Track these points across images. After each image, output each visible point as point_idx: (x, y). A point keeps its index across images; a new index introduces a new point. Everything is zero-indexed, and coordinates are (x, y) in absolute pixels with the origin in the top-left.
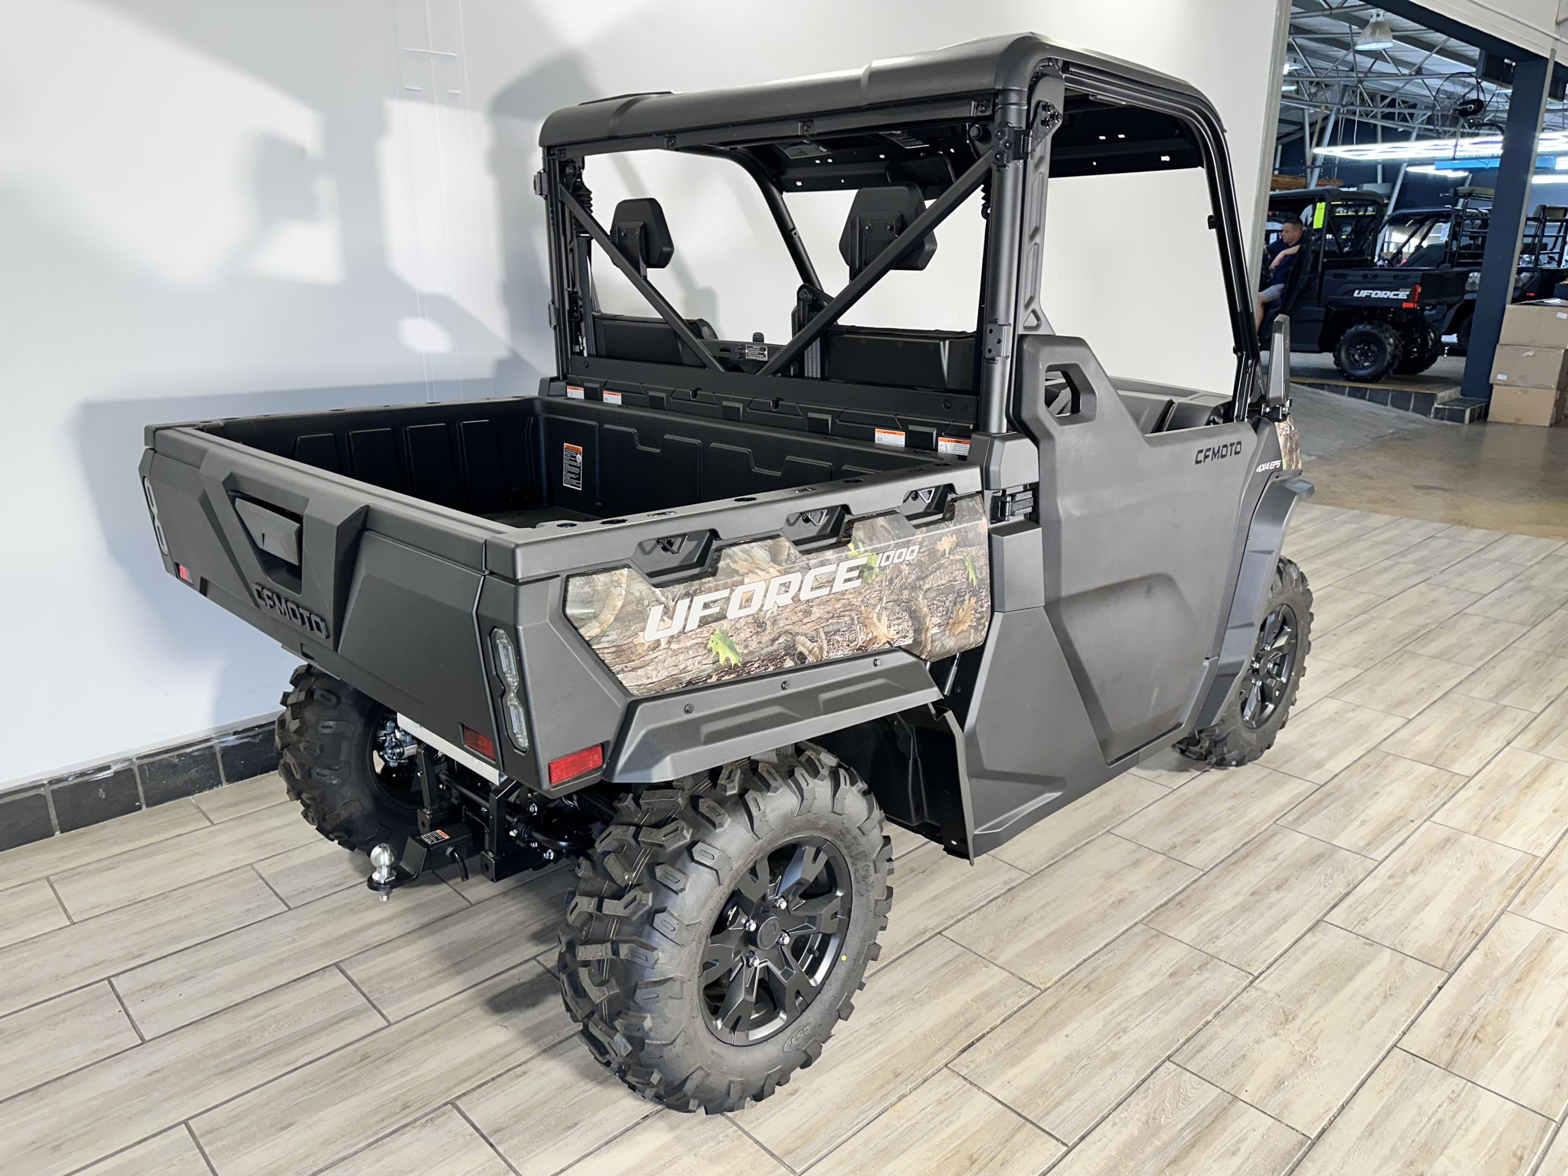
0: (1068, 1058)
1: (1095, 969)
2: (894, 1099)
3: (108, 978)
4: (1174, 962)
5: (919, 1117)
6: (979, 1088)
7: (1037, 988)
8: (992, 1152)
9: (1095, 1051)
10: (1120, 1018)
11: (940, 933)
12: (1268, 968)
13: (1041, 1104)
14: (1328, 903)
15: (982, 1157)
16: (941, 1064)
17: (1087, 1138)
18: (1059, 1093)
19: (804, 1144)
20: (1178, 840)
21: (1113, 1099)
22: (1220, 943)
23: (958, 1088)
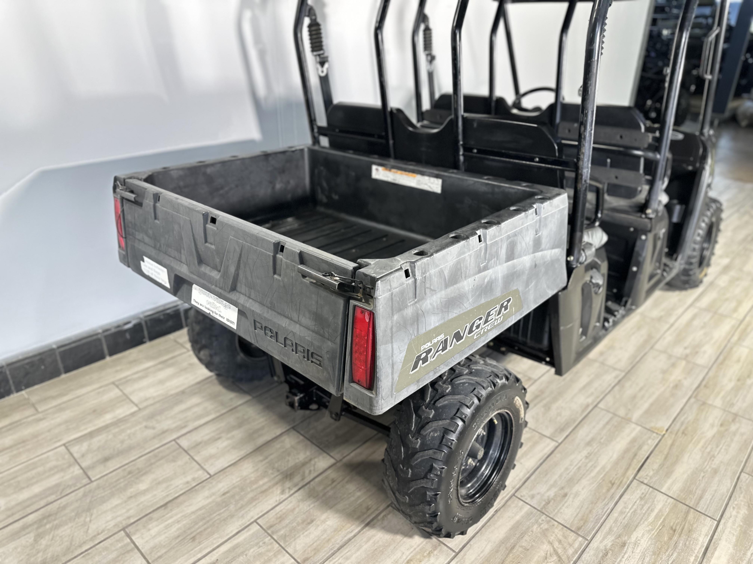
0: (693, 473)
1: (682, 423)
2: (618, 497)
3: (174, 440)
4: (719, 418)
5: (635, 507)
8: (681, 525)
9: (705, 468)
10: (708, 450)
11: (596, 406)
13: (692, 498)
15: (678, 528)
16: (632, 477)
17: (724, 516)
18: (699, 492)
19: (584, 523)
20: (688, 351)
21: (726, 494)
22: (736, 407)
23: (647, 490)
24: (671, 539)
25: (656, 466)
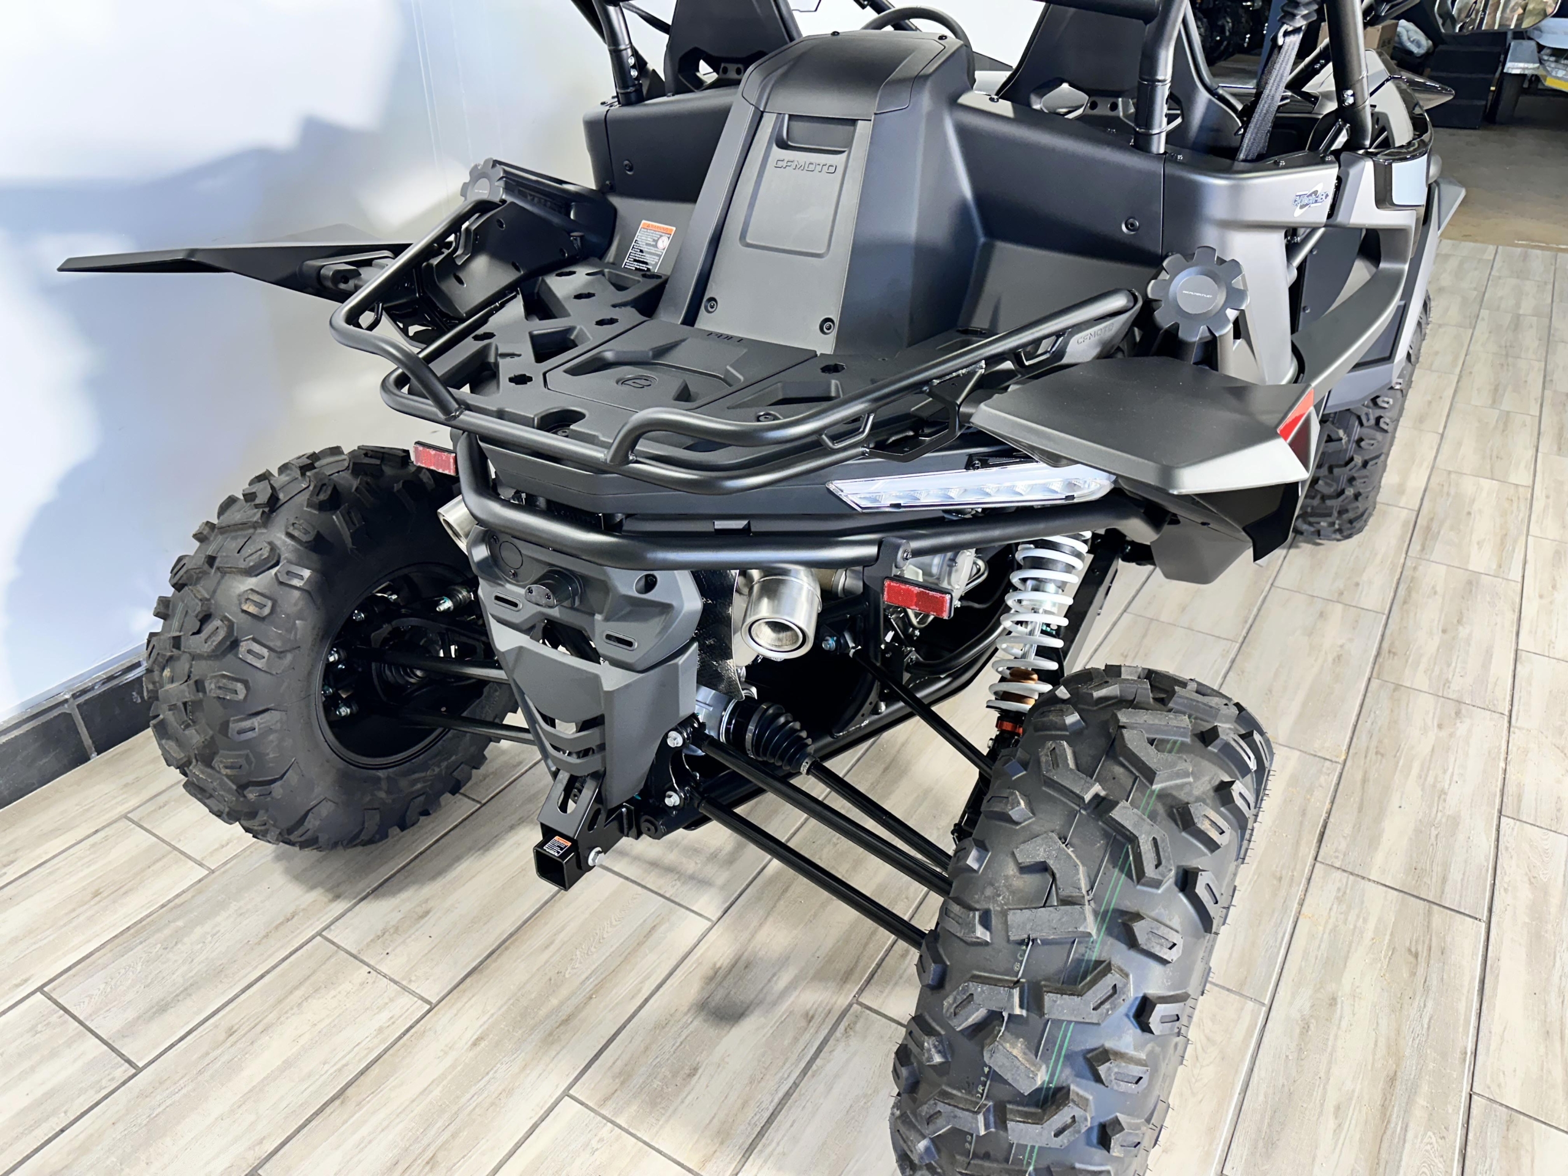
0: (1418, 831)
1: (1370, 731)
2: (1296, 905)
4: (1431, 715)
5: (1332, 920)
6: (1363, 878)
7: (1336, 762)
8: (1424, 942)
9: (1436, 818)
10: (1430, 780)
12: (1512, 705)
13: (1429, 882)
14: (1512, 632)
15: (1420, 949)
16: (1310, 860)
17: (1494, 909)
18: (1437, 869)
19: (1248, 971)
20: (1340, 584)
21: (1486, 864)
22: (1454, 686)
23: (1344, 881)
24: (1415, 974)
25: (1348, 831)
